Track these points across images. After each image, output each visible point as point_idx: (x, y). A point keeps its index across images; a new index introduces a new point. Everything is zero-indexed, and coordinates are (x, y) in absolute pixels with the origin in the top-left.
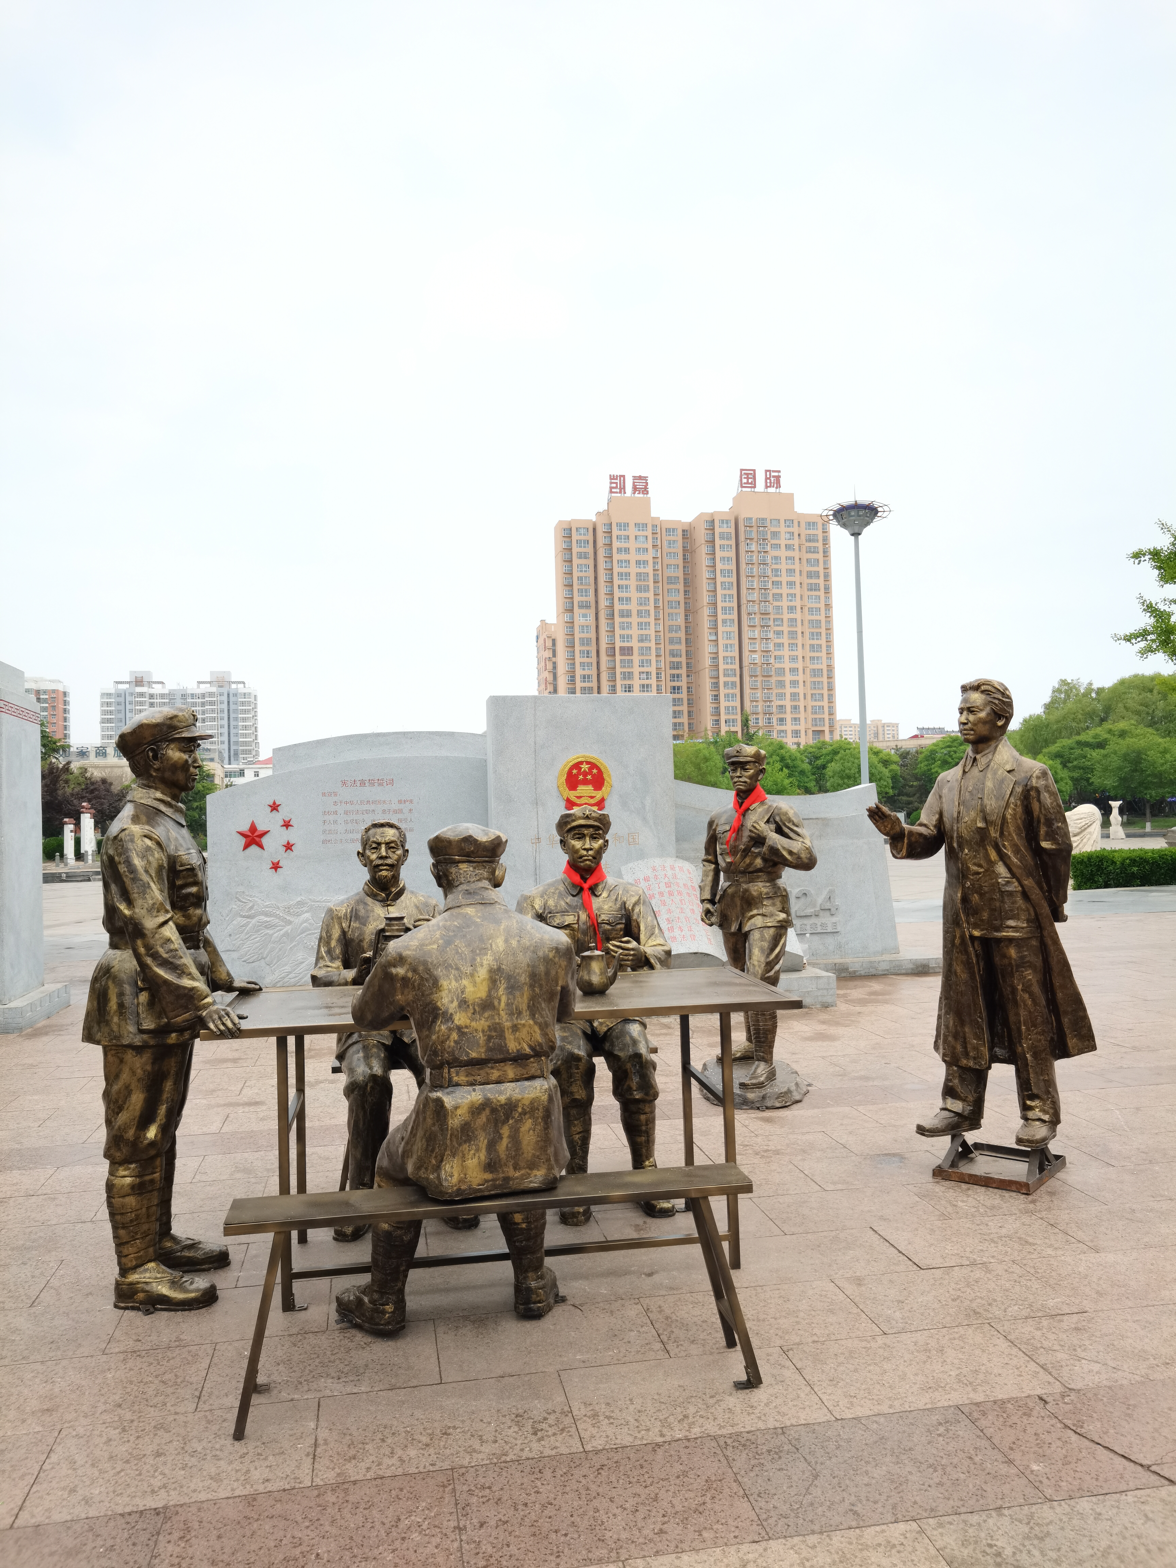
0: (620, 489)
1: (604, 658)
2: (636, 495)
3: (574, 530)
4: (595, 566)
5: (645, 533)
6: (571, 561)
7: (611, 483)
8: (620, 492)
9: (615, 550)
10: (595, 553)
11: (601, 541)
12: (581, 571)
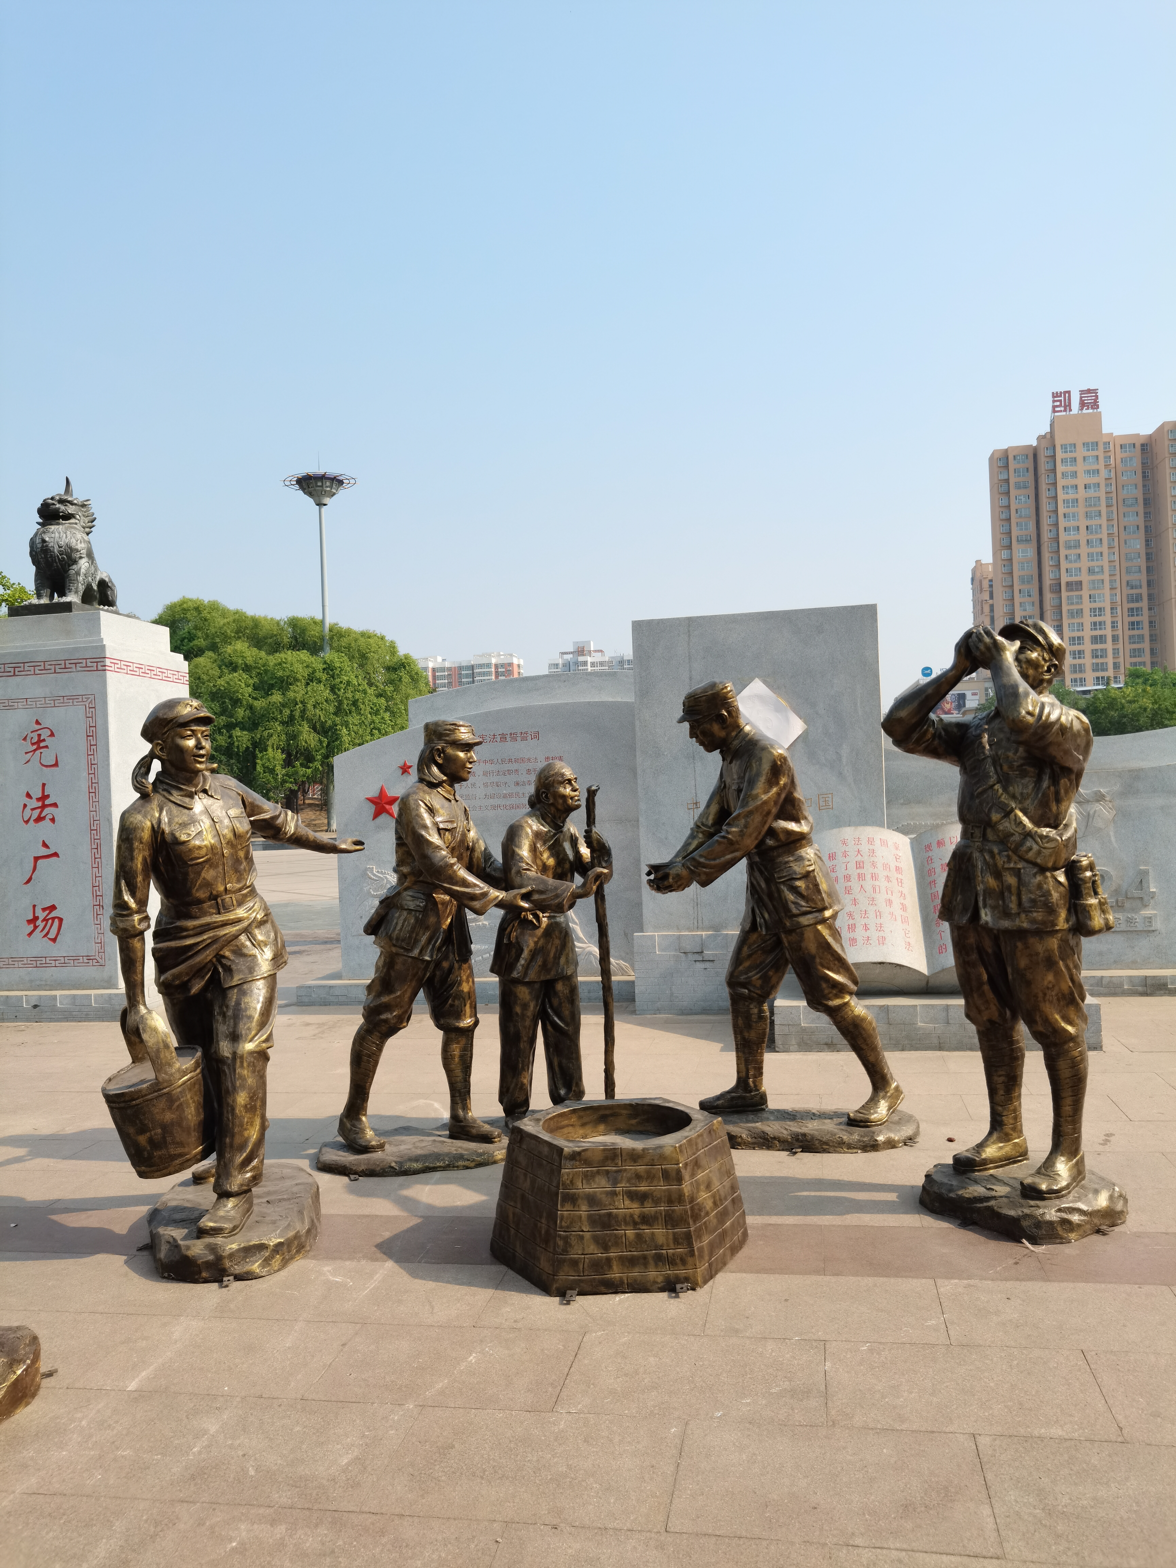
0: (1065, 407)
1: (1048, 596)
2: (1085, 411)
3: (1011, 459)
4: (1037, 496)
5: (1095, 453)
6: (1008, 493)
7: (1054, 401)
8: (1065, 410)
9: (1059, 475)
10: (1036, 482)
11: (1043, 466)
12: (1020, 503)
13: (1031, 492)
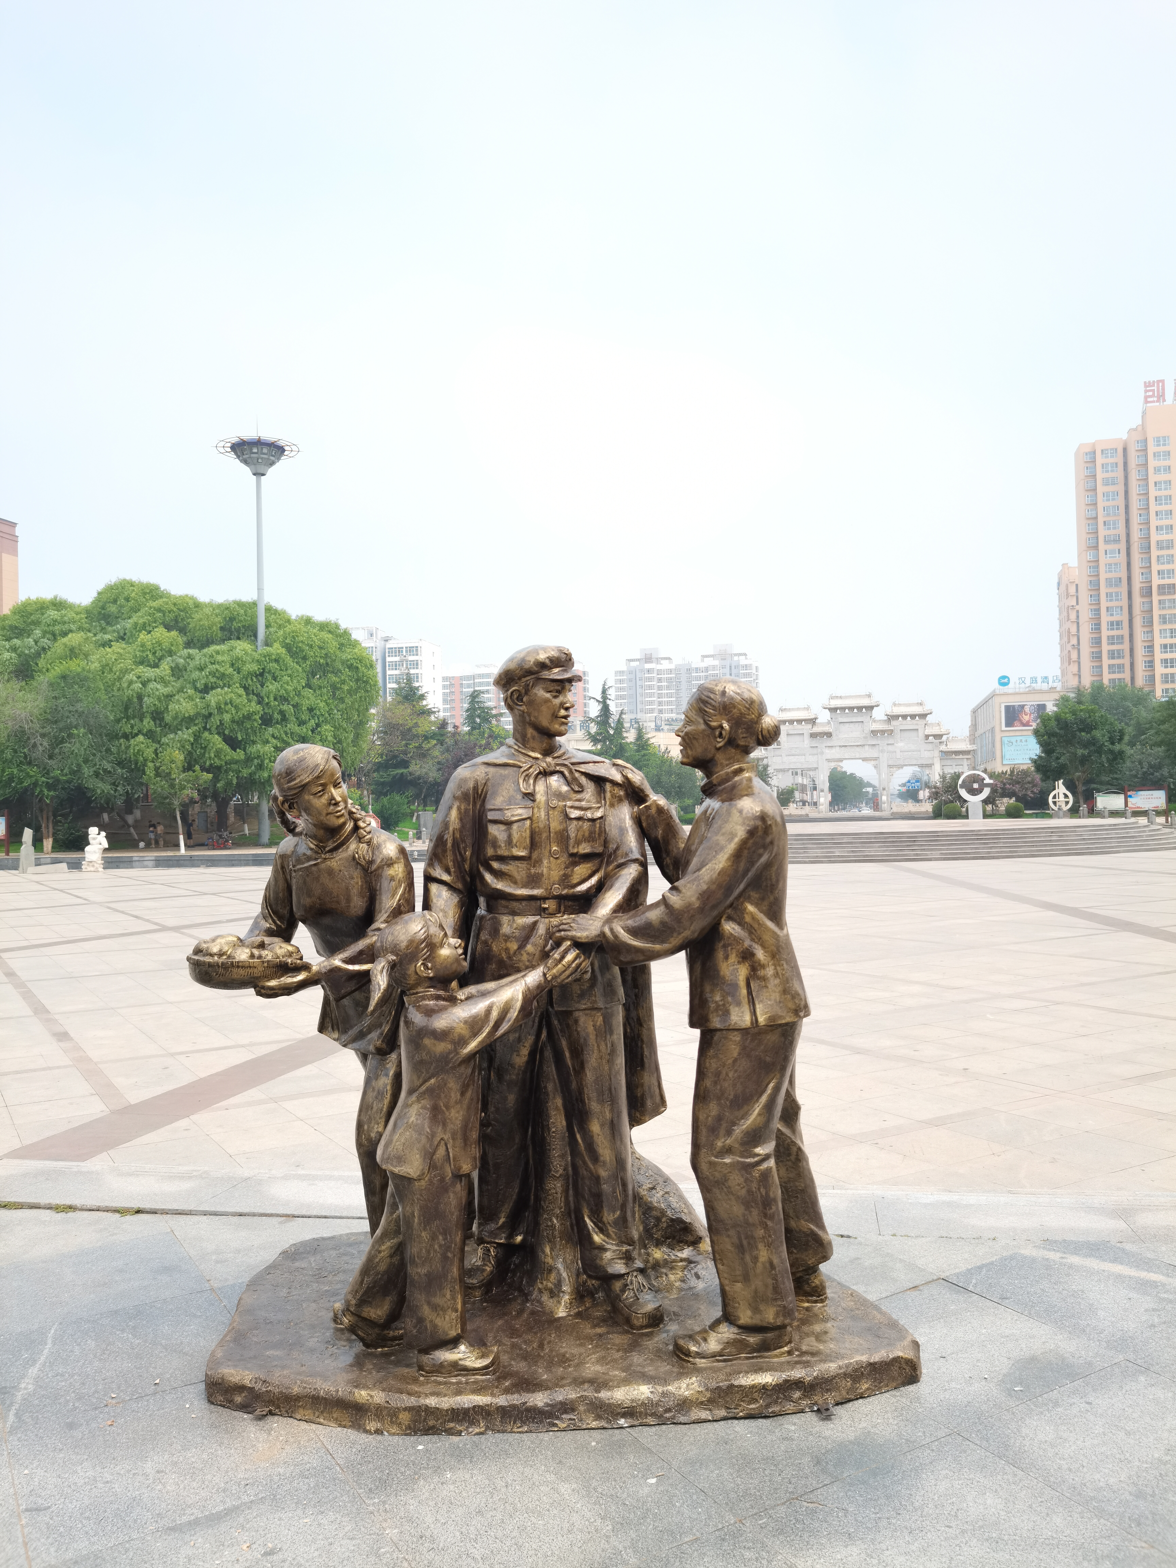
0: (1158, 397)
1: (1137, 600)
3: (1098, 453)
4: (1126, 493)
6: (1095, 490)
7: (1146, 391)
8: (1158, 401)
9: (1151, 471)
10: (1126, 478)
11: (1133, 461)
12: (1108, 500)
13: (1121, 488)
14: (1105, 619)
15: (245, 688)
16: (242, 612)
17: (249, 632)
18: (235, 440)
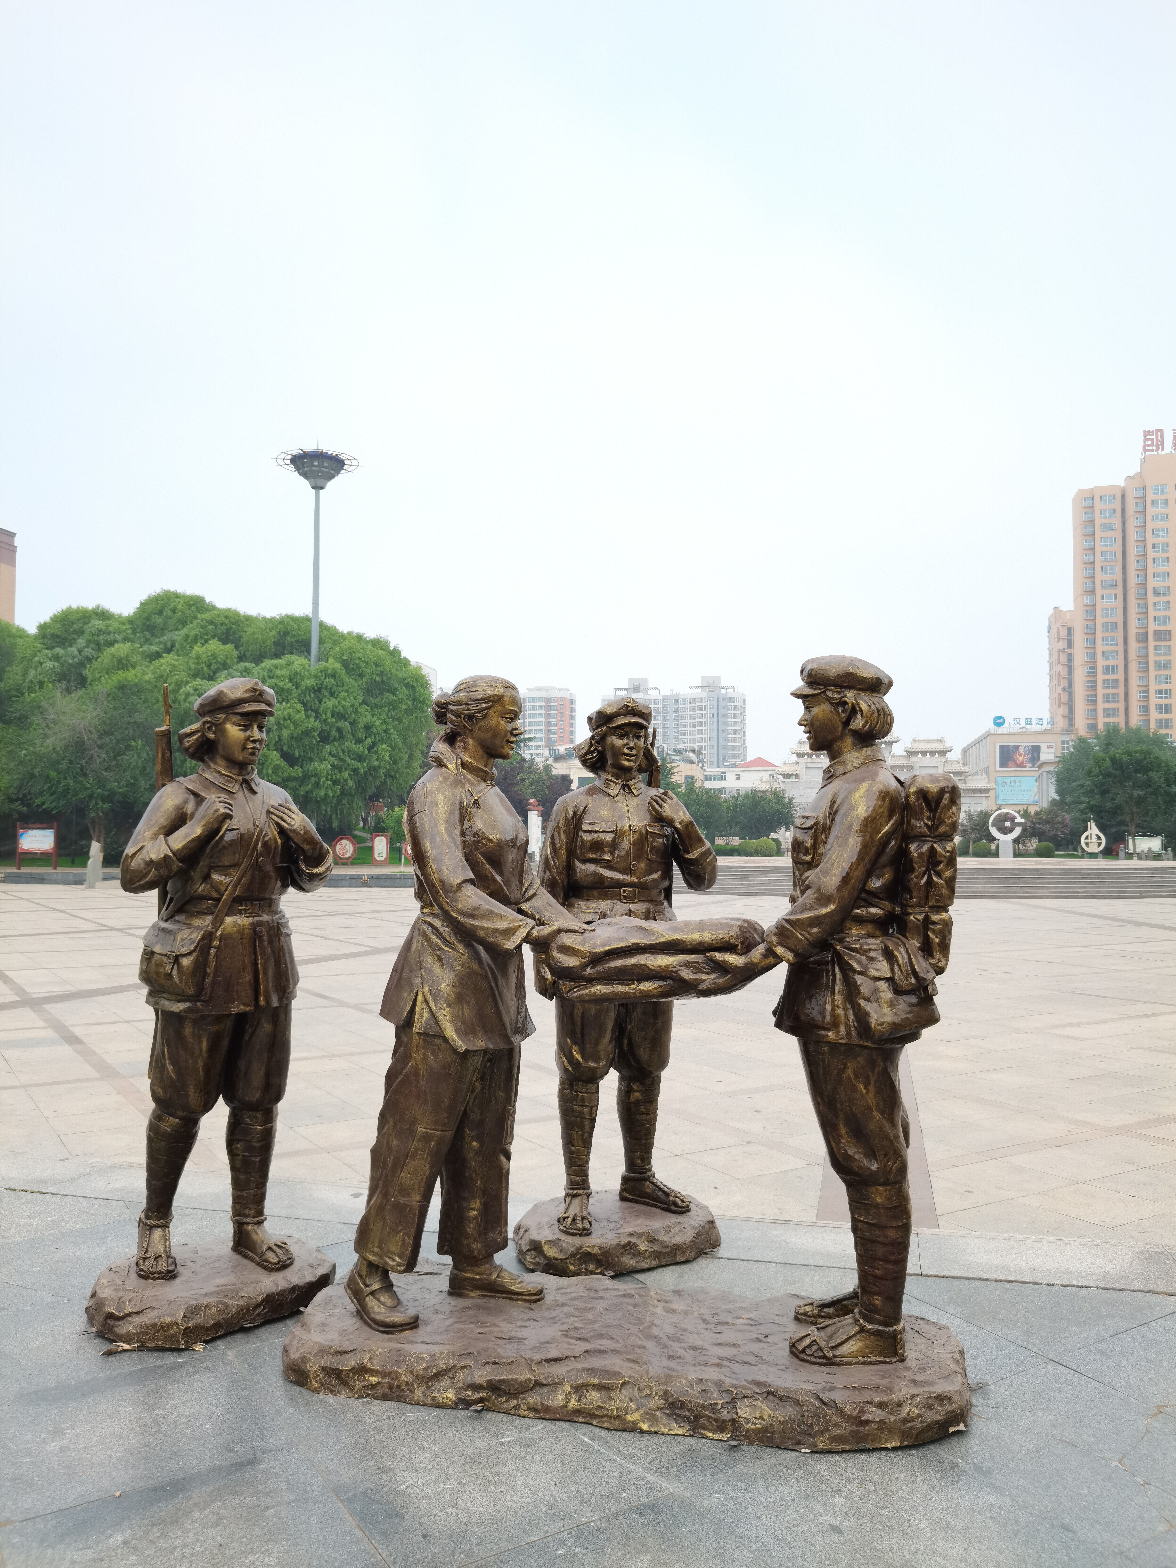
0: (1157, 446)
1: (1133, 645)
3: (1097, 499)
7: (1145, 440)
8: (1157, 450)
9: (1149, 518)
12: (1106, 546)
13: (1118, 534)
14: (1101, 663)
15: (304, 705)
16: (296, 626)
17: (303, 647)
18: (297, 452)
